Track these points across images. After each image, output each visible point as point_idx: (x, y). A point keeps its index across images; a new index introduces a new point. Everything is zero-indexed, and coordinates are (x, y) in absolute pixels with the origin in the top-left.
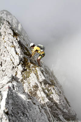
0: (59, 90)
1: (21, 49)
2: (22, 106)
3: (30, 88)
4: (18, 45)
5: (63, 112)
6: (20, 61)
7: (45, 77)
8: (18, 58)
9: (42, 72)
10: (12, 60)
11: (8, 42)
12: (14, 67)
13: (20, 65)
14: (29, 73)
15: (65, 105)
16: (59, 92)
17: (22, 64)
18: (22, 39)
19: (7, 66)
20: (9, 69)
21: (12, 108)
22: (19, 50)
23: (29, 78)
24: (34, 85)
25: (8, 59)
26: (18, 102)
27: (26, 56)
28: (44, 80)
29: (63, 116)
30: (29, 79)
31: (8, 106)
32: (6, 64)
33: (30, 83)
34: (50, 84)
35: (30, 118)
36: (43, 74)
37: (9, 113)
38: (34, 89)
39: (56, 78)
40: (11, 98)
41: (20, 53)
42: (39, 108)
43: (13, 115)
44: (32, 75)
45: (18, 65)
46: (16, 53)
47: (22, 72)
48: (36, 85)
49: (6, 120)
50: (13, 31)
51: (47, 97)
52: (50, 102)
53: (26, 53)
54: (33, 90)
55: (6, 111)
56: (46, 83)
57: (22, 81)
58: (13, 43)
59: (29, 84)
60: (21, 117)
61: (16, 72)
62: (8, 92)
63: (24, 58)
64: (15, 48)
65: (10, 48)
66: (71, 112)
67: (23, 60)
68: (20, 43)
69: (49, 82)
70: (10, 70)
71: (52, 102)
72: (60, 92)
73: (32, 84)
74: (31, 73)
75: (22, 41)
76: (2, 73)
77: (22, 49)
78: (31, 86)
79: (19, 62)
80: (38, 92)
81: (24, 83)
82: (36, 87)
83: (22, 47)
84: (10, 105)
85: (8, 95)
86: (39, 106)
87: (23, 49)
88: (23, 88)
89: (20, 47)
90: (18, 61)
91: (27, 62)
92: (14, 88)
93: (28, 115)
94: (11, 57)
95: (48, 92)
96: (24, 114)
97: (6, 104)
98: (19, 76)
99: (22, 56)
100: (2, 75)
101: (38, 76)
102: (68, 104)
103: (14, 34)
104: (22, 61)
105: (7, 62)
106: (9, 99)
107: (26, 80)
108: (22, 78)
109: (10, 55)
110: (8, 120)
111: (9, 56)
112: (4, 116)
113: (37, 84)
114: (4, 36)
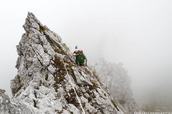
0: (103, 92)
3: (66, 94)
4: (47, 41)
6: (50, 61)
7: (85, 78)
9: (79, 72)
10: (39, 60)
11: (33, 38)
12: (43, 69)
13: (51, 66)
14: (63, 74)
15: (112, 110)
16: (103, 94)
17: (53, 65)
18: (53, 35)
19: (35, 69)
20: (37, 72)
22: (48, 46)
23: (63, 80)
24: (70, 89)
25: (35, 60)
27: (58, 54)
28: (84, 81)
30: (63, 82)
32: (33, 66)
33: (66, 87)
34: (92, 86)
36: (81, 74)
38: (72, 94)
39: (99, 78)
40: (5, 110)
41: (49, 51)
44: (68, 77)
45: (48, 66)
47: (54, 74)
48: (73, 89)
50: (39, 24)
51: (89, 103)
52: (93, 108)
53: (57, 50)
54: (70, 96)
56: (85, 85)
57: (55, 85)
58: (39, 38)
61: (47, 75)
63: (55, 56)
64: (43, 45)
65: (36, 45)
67: (54, 59)
68: (49, 38)
69: (90, 83)
70: (38, 74)
71: (96, 107)
72: (105, 95)
73: (68, 88)
74: (65, 74)
75: (52, 36)
76: (29, 78)
77: (51, 46)
79: (48, 62)
81: (58, 88)
83: (52, 43)
87: (54, 46)
89: (49, 43)
91: (59, 60)
94: (39, 56)
95: (90, 96)
98: (51, 80)
100: (28, 81)
101: (75, 77)
102: (116, 109)
103: (40, 28)
104: (53, 61)
105: (33, 64)
107: (60, 84)
108: (55, 82)
109: (37, 53)
111: (35, 56)
114: (28, 32)
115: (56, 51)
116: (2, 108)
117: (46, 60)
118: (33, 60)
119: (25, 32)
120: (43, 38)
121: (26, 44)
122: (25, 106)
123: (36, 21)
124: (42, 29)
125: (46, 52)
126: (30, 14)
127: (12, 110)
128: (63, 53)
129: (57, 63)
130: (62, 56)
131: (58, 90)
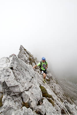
2: (25, 66)
10: (25, 59)
12: (26, 61)
13: (28, 60)
21: (17, 66)
22: (27, 55)
25: (23, 59)
26: (22, 64)
27: (30, 57)
37: (13, 68)
43: (17, 70)
47: (29, 63)
49: (10, 72)
60: (24, 72)
64: (25, 54)
65: (23, 54)
75: (28, 52)
84: (15, 64)
96: (26, 70)
109: (24, 57)
112: (8, 70)
114: (21, 51)
115: (29, 56)
116: (15, 60)
117: (27, 58)
119: (20, 51)
120: (26, 52)
121: (20, 54)
123: (23, 47)
124: (25, 50)
125: (26, 56)
126: (21, 46)
127: (19, 62)
129: (30, 59)
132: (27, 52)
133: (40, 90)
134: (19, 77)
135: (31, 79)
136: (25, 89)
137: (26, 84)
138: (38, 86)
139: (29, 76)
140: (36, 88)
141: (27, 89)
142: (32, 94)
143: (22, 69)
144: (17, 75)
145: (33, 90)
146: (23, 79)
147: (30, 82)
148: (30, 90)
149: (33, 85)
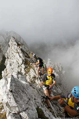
1: (23, 54)
2: (22, 87)
3: (31, 79)
4: (21, 51)
5: (53, 92)
6: (23, 62)
8: (21, 60)
10: (17, 62)
11: (14, 50)
12: (19, 66)
13: (23, 64)
14: (29, 69)
17: (24, 64)
19: (15, 66)
21: (15, 88)
23: (29, 72)
25: (15, 61)
26: (18, 84)
28: (40, 73)
29: (54, 94)
31: (12, 87)
32: (14, 64)
35: (28, 95)
37: (13, 91)
40: (14, 82)
41: (22, 57)
42: (37, 91)
43: (15, 92)
44: (31, 70)
45: (22, 64)
46: (20, 57)
47: (25, 68)
49: (11, 95)
50: (17, 42)
53: (26, 56)
54: (33, 80)
55: (10, 90)
56: (41, 75)
57: (25, 74)
58: (17, 50)
59: (30, 76)
60: (22, 94)
61: (21, 69)
62: (11, 78)
63: (25, 59)
64: (19, 54)
65: (15, 54)
66: (59, 91)
67: (25, 61)
70: (16, 68)
73: (32, 76)
76: (12, 70)
78: (31, 77)
80: (36, 81)
81: (26, 76)
82: (35, 77)
83: (23, 52)
84: (13, 86)
85: (11, 80)
86: (37, 89)
88: (26, 79)
90: (21, 62)
91: (27, 62)
92: (18, 78)
93: (27, 93)
94: (17, 59)
96: (23, 92)
97: (10, 86)
98: (23, 72)
99: (24, 58)
100: (12, 72)
102: (56, 87)
103: (17, 45)
105: (14, 63)
106: (12, 82)
107: (28, 74)
108: (25, 72)
109: (16, 58)
110: (12, 95)
111: (15, 59)
112: (9, 93)
113: (35, 76)
118: (14, 61)
122: (20, 82)
124: (19, 45)
126: (12, 37)
128: (29, 57)
130: (29, 59)
131: (27, 77)
132: (21, 50)
133: (36, 111)
134: (17, 99)
135: (28, 101)
136: (23, 110)
137: (23, 105)
138: (34, 108)
139: (26, 98)
140: (32, 109)
141: (25, 110)
142: (29, 114)
143: (19, 91)
144: (16, 98)
145: (29, 111)
146: (21, 101)
147: (27, 104)
148: (27, 111)
149: (30, 107)
